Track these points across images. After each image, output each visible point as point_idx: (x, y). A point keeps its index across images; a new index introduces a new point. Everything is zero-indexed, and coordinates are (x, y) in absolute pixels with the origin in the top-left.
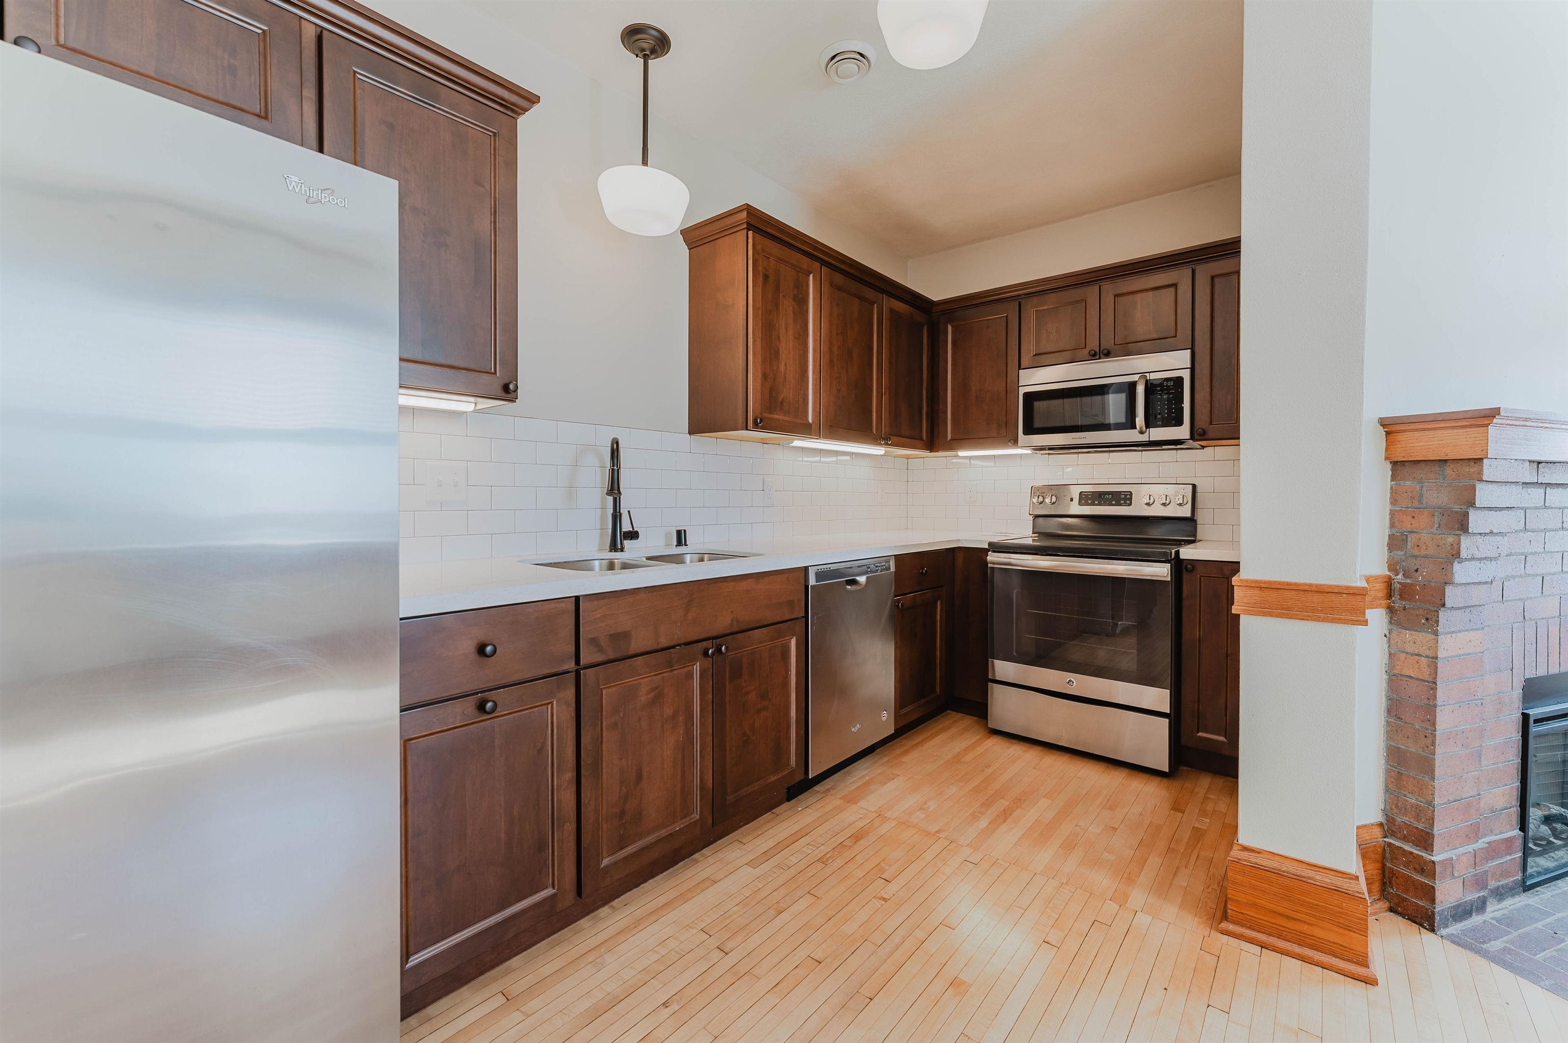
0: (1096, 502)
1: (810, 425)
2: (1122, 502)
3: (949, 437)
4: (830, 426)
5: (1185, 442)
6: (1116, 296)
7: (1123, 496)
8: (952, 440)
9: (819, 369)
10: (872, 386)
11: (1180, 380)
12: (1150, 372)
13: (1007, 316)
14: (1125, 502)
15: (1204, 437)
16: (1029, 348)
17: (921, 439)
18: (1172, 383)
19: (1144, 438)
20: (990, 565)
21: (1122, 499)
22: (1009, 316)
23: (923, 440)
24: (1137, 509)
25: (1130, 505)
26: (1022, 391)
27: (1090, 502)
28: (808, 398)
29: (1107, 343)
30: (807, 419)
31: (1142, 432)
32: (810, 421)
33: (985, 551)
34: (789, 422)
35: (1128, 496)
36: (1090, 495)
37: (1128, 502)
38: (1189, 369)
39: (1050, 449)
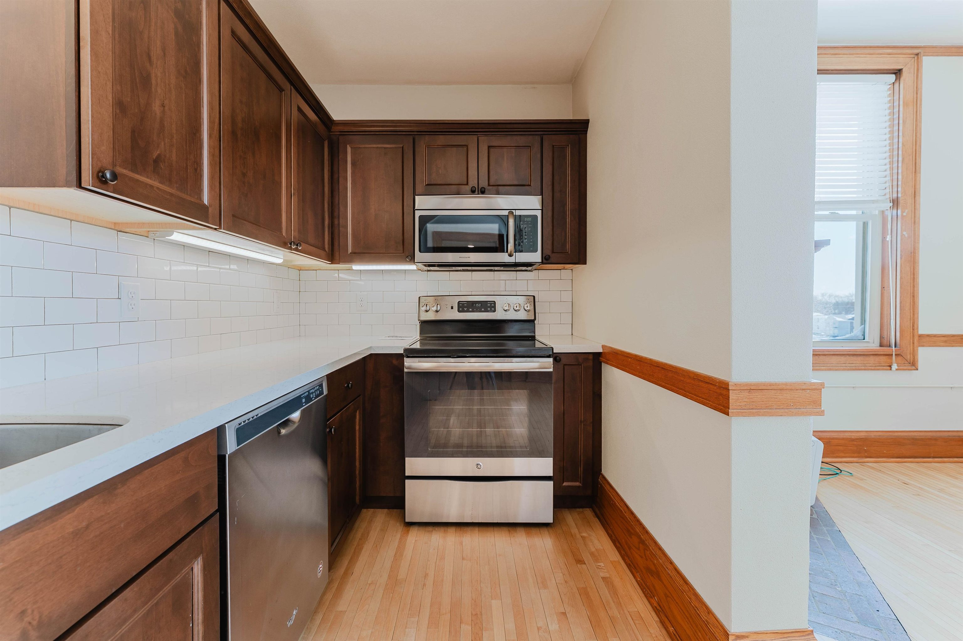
0: (470, 310)
1: (205, 209)
2: (489, 309)
3: (350, 251)
4: (233, 216)
5: (535, 264)
6: (489, 147)
7: (489, 305)
8: (353, 253)
9: (218, 136)
10: (281, 182)
11: (535, 217)
12: (515, 210)
13: (403, 147)
14: (491, 310)
15: (548, 262)
16: (422, 178)
17: (324, 249)
18: (530, 219)
19: (512, 260)
20: (406, 370)
21: (489, 307)
22: (404, 147)
23: (325, 251)
24: (498, 315)
25: (495, 311)
26: (418, 214)
27: (465, 309)
28: (201, 170)
29: (484, 183)
30: (200, 198)
31: (510, 255)
32: (206, 202)
33: (400, 357)
34: (172, 195)
35: (493, 305)
36: (465, 304)
37: (493, 309)
38: (540, 210)
39: (439, 266)
